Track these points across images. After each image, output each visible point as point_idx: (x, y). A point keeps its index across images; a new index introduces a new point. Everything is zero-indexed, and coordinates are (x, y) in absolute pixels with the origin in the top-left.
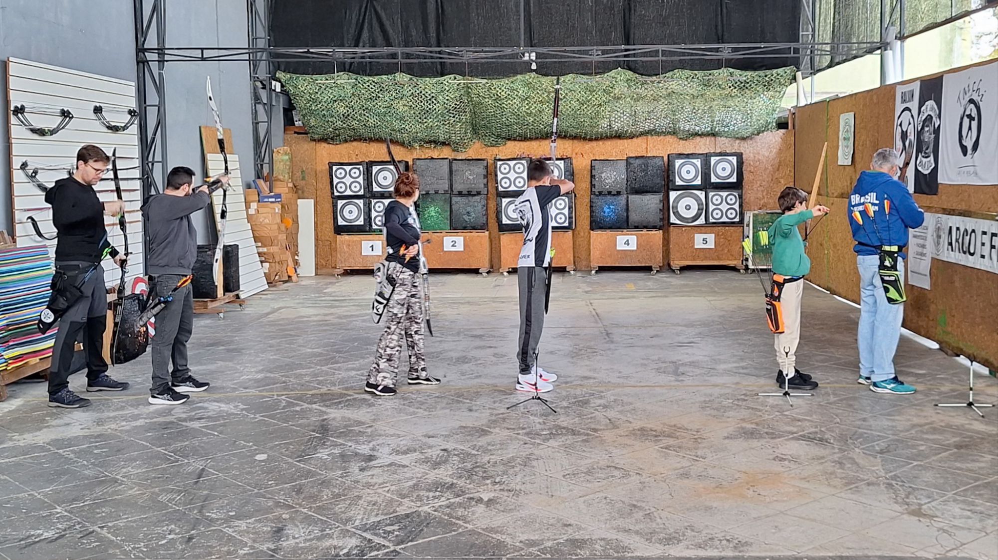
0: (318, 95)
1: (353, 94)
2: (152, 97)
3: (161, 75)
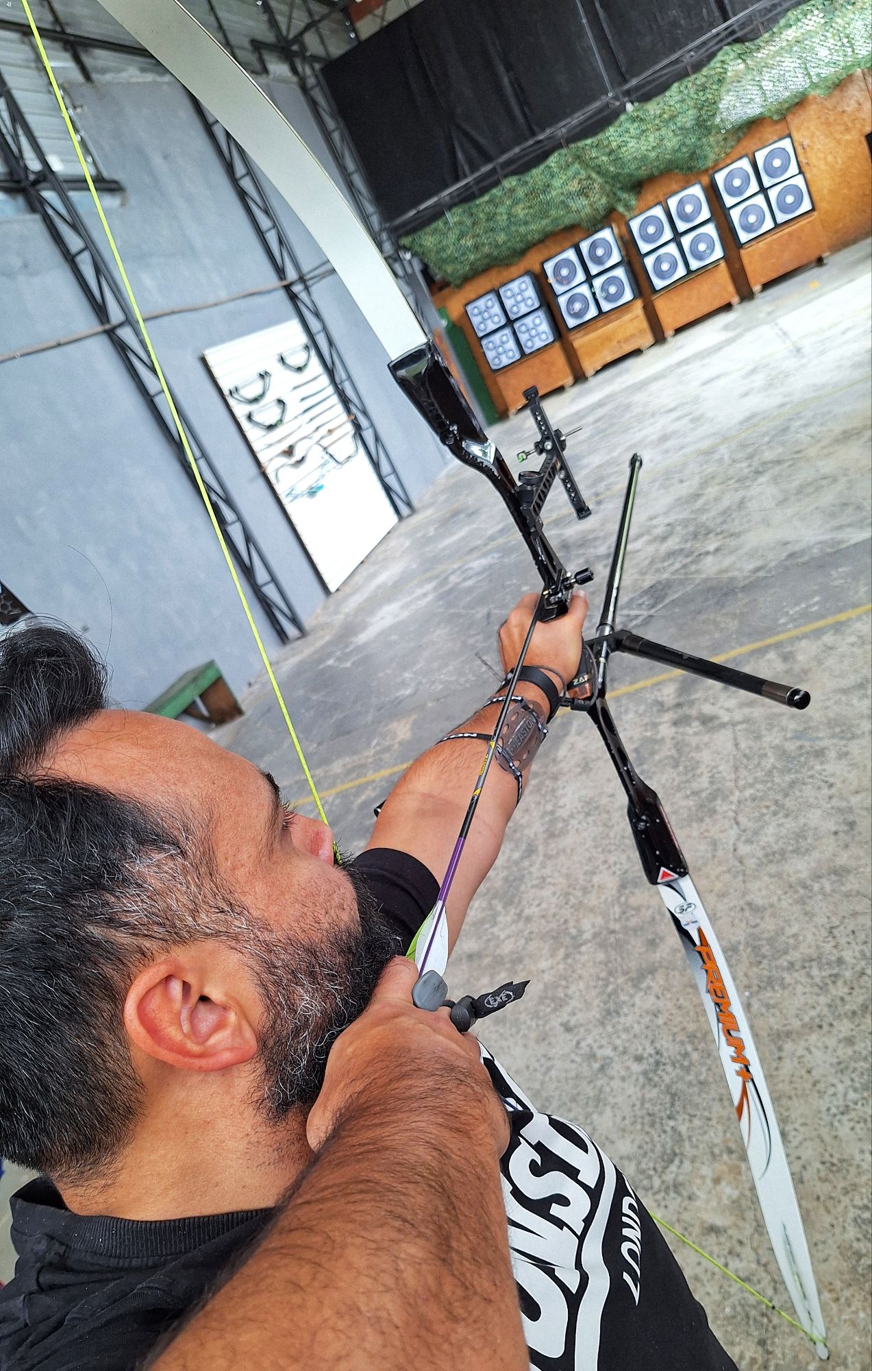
2: (315, 325)
3: (313, 302)
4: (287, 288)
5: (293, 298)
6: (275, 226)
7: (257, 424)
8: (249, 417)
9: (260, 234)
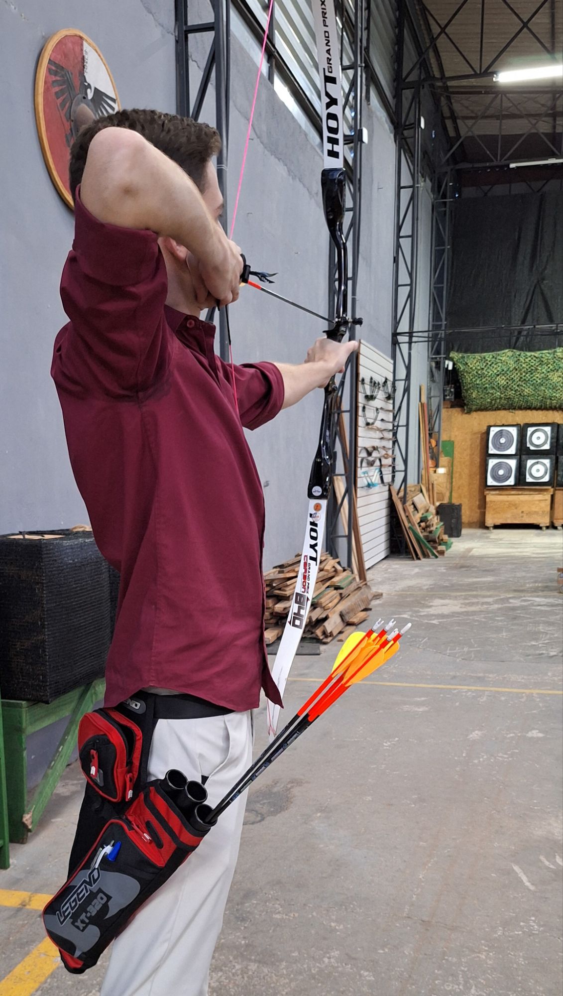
0: (484, 371)
1: (515, 368)
2: (401, 372)
3: (410, 354)
4: (395, 335)
5: (395, 343)
6: (411, 285)
7: (364, 416)
8: (364, 408)
9: (397, 286)
